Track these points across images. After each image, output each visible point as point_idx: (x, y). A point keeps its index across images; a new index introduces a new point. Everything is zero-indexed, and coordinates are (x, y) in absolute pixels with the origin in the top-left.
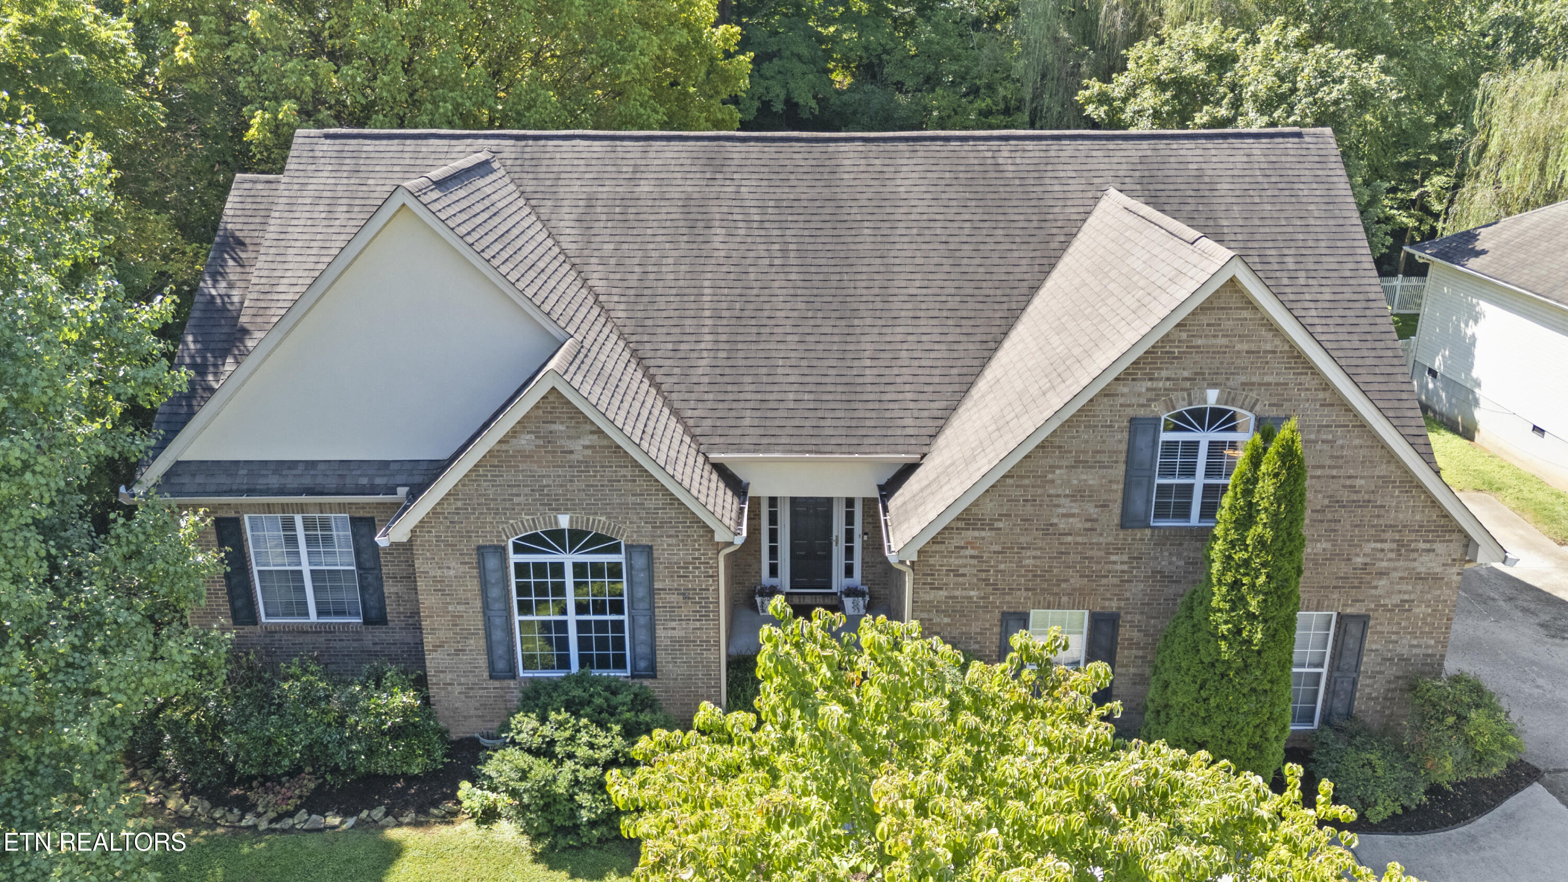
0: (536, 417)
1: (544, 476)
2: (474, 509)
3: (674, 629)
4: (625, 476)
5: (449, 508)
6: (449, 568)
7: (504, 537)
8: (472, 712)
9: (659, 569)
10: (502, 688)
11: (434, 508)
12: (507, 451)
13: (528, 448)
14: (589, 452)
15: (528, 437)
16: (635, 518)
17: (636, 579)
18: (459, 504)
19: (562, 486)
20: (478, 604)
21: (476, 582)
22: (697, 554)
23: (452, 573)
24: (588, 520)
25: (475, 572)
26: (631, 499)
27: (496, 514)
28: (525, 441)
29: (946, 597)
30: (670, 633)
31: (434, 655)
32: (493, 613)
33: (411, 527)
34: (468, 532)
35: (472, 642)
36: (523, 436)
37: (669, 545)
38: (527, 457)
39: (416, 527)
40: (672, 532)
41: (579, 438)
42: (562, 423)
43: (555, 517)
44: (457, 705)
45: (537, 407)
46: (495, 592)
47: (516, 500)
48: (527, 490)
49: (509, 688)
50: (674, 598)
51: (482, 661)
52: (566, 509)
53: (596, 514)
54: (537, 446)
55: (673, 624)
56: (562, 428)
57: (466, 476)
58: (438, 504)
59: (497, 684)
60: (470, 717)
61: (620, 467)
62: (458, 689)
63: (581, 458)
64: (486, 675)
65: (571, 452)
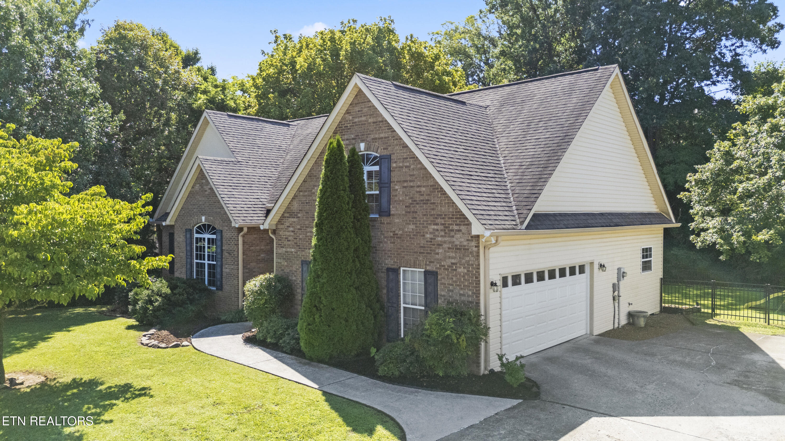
1: (200, 201)
2: (186, 214)
6: (181, 238)
7: (191, 225)
9: (224, 241)
11: (179, 214)
14: (210, 191)
16: (219, 218)
17: (218, 244)
18: (184, 212)
19: (204, 205)
20: (185, 253)
21: (185, 244)
25: (185, 239)
26: (218, 210)
27: (190, 216)
28: (197, 187)
30: (226, 270)
32: (188, 257)
34: (185, 223)
37: (226, 230)
38: (197, 193)
39: (175, 221)
40: (227, 224)
41: (208, 185)
43: (202, 218)
45: (199, 173)
46: (188, 248)
47: (194, 211)
48: (197, 207)
50: (227, 254)
52: (204, 214)
53: (210, 216)
54: (200, 189)
55: (227, 266)
56: (204, 181)
57: (185, 201)
63: (208, 193)
65: (206, 191)
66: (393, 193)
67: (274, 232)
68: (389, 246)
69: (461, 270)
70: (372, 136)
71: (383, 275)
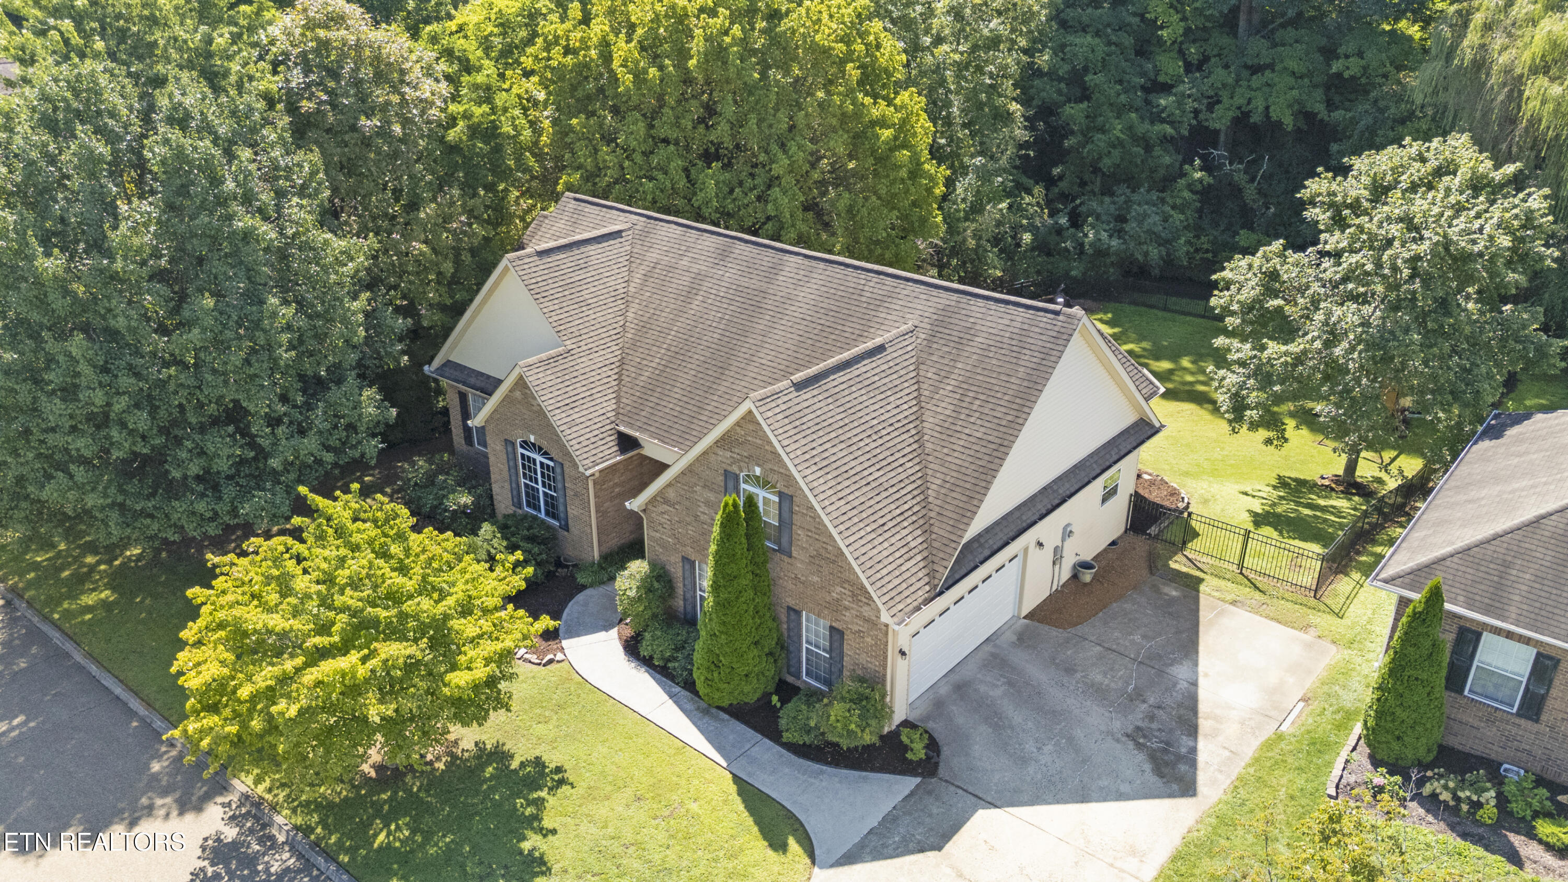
1: (525, 414)
2: (504, 420)
3: (574, 510)
5: (495, 417)
6: (497, 445)
7: (514, 438)
9: (566, 476)
10: (516, 512)
12: (513, 397)
13: (519, 398)
15: (519, 392)
16: (556, 447)
18: (499, 416)
19: (531, 421)
20: (507, 467)
21: (505, 456)
22: (579, 475)
23: (498, 448)
24: (541, 441)
25: (505, 451)
27: (510, 426)
31: (494, 485)
32: (511, 474)
34: (502, 430)
35: (506, 484)
37: (569, 466)
38: (519, 402)
43: (530, 436)
46: (511, 464)
47: (516, 422)
48: (520, 418)
50: (573, 494)
51: (510, 495)
52: (533, 433)
53: (543, 439)
54: (522, 398)
55: (573, 507)
59: (515, 509)
64: (511, 503)
66: (794, 536)
67: (644, 511)
68: (790, 586)
69: (869, 640)
70: (770, 466)
71: (784, 611)
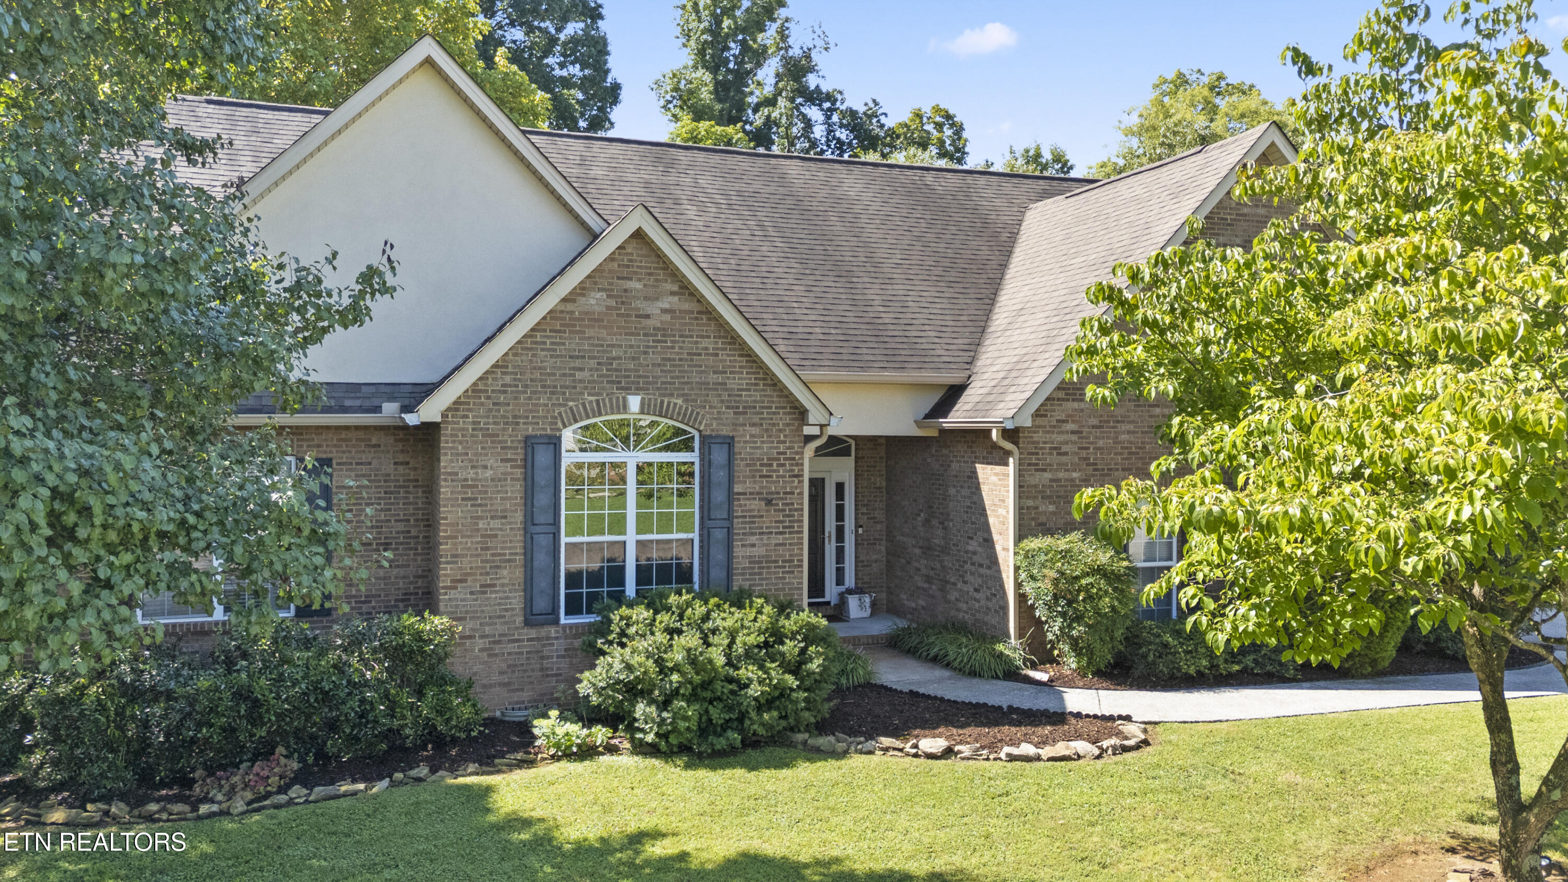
0: (610, 271)
1: (613, 346)
2: (526, 386)
3: (753, 545)
4: (706, 349)
5: (493, 385)
6: (485, 467)
7: (560, 425)
8: (496, 678)
9: (741, 467)
10: (538, 639)
11: (475, 384)
12: (572, 312)
13: (597, 309)
14: (667, 317)
15: (599, 295)
16: (715, 401)
17: (714, 479)
18: (508, 379)
19: (634, 359)
20: (519, 517)
21: (519, 486)
22: (782, 448)
23: (489, 473)
24: (662, 402)
25: (519, 472)
26: (712, 378)
27: (552, 393)
28: (595, 300)
29: (1051, 480)
30: (749, 551)
31: (453, 594)
32: (538, 529)
33: (444, 407)
34: (515, 417)
35: (505, 572)
36: (593, 294)
37: (752, 436)
38: (596, 320)
39: (448, 409)
40: (756, 419)
41: (657, 299)
42: (639, 280)
43: (625, 399)
44: (475, 669)
45: (611, 258)
46: (542, 499)
47: (579, 376)
48: (593, 363)
49: (548, 638)
50: (756, 505)
51: (516, 601)
52: (638, 389)
53: (672, 395)
54: (608, 308)
55: (753, 539)
56: (638, 286)
57: (519, 342)
58: (480, 379)
59: (533, 633)
60: (491, 686)
61: (702, 337)
62: (480, 643)
63: (659, 325)
64: (519, 620)
65: (647, 316)
